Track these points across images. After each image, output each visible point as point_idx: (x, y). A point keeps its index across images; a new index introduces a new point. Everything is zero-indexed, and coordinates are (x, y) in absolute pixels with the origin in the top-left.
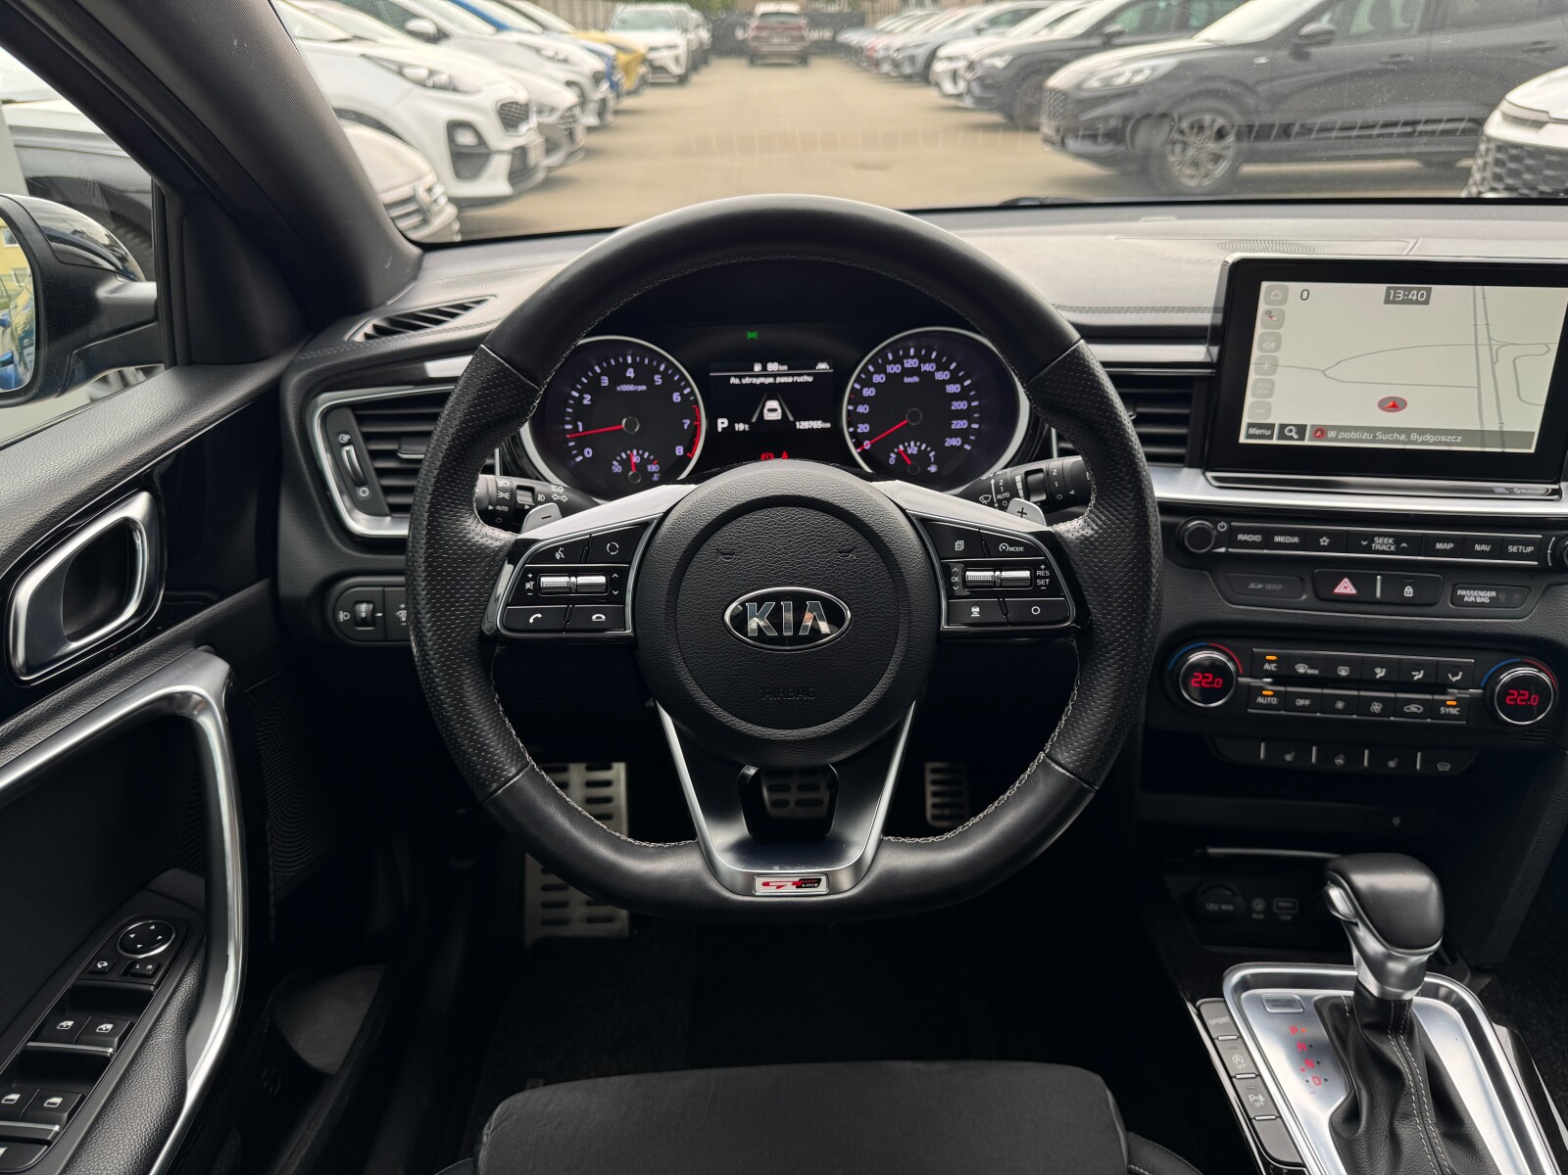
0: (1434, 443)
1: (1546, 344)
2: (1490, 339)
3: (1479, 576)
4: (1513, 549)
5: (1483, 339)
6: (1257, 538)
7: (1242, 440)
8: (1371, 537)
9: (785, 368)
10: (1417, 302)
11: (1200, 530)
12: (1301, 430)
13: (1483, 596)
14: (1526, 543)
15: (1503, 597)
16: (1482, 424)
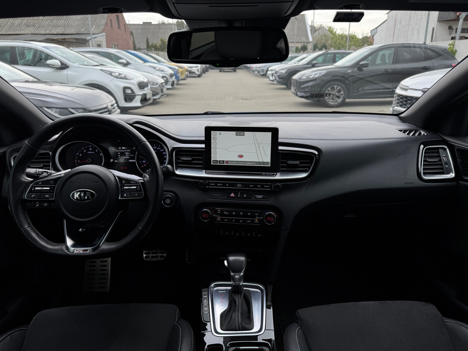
0: (250, 164)
1: (269, 144)
2: (257, 143)
3: (259, 193)
4: (265, 186)
5: (256, 143)
6: (214, 184)
7: (212, 164)
8: (236, 184)
9: (126, 148)
10: (242, 135)
11: (202, 182)
12: (223, 161)
13: (260, 197)
14: (268, 185)
15: (264, 197)
16: (259, 160)
